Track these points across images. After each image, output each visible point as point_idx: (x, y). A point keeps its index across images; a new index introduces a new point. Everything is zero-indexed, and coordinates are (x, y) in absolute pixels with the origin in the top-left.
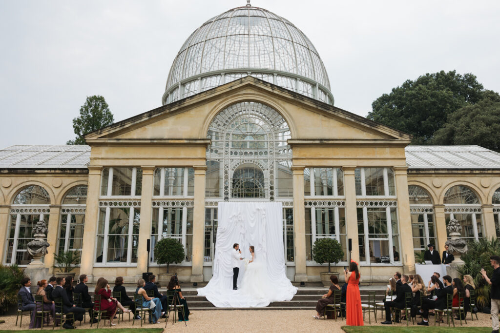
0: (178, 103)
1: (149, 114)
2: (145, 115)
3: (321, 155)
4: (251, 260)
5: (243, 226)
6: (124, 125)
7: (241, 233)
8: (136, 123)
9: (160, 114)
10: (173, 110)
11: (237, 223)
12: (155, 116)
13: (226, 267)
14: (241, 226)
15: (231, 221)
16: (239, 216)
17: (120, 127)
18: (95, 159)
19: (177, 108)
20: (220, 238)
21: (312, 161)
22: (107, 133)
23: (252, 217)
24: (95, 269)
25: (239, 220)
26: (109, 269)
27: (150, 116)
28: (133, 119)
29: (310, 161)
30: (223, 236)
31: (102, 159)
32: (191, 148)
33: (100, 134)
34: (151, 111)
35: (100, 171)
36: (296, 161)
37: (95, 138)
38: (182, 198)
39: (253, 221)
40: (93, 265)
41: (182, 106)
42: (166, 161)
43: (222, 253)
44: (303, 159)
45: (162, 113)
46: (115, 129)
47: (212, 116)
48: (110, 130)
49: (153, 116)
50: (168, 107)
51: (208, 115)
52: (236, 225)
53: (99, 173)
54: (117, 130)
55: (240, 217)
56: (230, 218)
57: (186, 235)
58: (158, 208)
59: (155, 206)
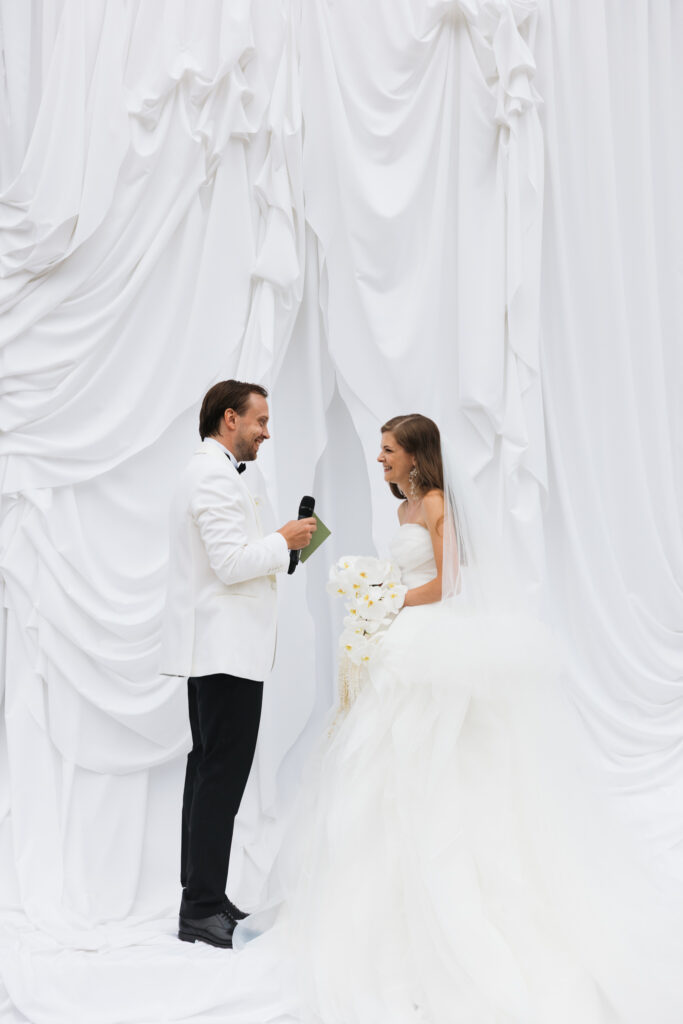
4: (420, 580)
5: (282, 198)
7: (256, 281)
11: (213, 164)
13: (91, 660)
14: (263, 207)
15: (147, 147)
16: (237, 86)
20: (24, 335)
23: (385, 104)
25: (241, 141)
39: (389, 149)
43: (43, 500)
52: (206, 192)
55: (247, 100)
56: (136, 108)
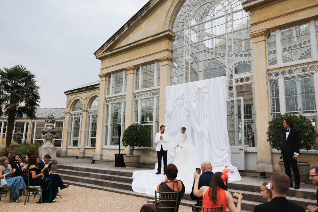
0: (145, 7)
1: (128, 24)
2: (126, 26)
3: (288, 9)
6: (115, 39)
8: (121, 34)
9: (135, 21)
10: (143, 15)
12: (132, 24)
15: (176, 104)
16: (182, 97)
17: (113, 41)
18: (103, 69)
19: (145, 12)
21: (276, 20)
22: (106, 48)
23: (194, 97)
24: (103, 150)
26: (111, 151)
27: (129, 25)
28: (119, 32)
29: (273, 21)
30: (169, 120)
31: (106, 68)
32: (157, 44)
33: (103, 49)
34: (128, 22)
35: (105, 77)
36: (255, 26)
37: (101, 54)
38: (153, 89)
39: (195, 101)
40: (102, 147)
41: (149, 8)
42: (141, 59)
44: (263, 21)
45: (136, 20)
46: (110, 43)
47: (172, 9)
48: (107, 46)
49: (131, 25)
50: (139, 13)
51: (169, 9)
52: (179, 108)
53: (105, 79)
54: (111, 43)
56: (175, 101)
57: (156, 122)
58: (138, 100)
59: (136, 99)
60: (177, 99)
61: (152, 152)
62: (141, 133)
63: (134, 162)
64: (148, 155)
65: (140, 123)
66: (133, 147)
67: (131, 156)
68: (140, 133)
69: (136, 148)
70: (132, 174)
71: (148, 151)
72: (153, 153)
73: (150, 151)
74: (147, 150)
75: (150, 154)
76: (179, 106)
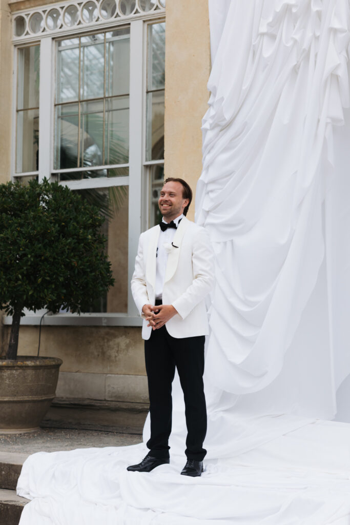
16: (314, 8)
30: (226, 149)
57: (147, 167)
58: (37, 44)
59: (23, 38)
60: (278, 19)
61: (122, 341)
62: (63, 232)
63: (26, 398)
64: (104, 357)
65: (53, 175)
66: (18, 315)
67: (8, 367)
68: (54, 229)
69: (30, 316)
70: (16, 470)
71: (103, 331)
72: (128, 346)
73: (115, 336)
74: (95, 327)
75: (113, 353)
76: (293, 62)
